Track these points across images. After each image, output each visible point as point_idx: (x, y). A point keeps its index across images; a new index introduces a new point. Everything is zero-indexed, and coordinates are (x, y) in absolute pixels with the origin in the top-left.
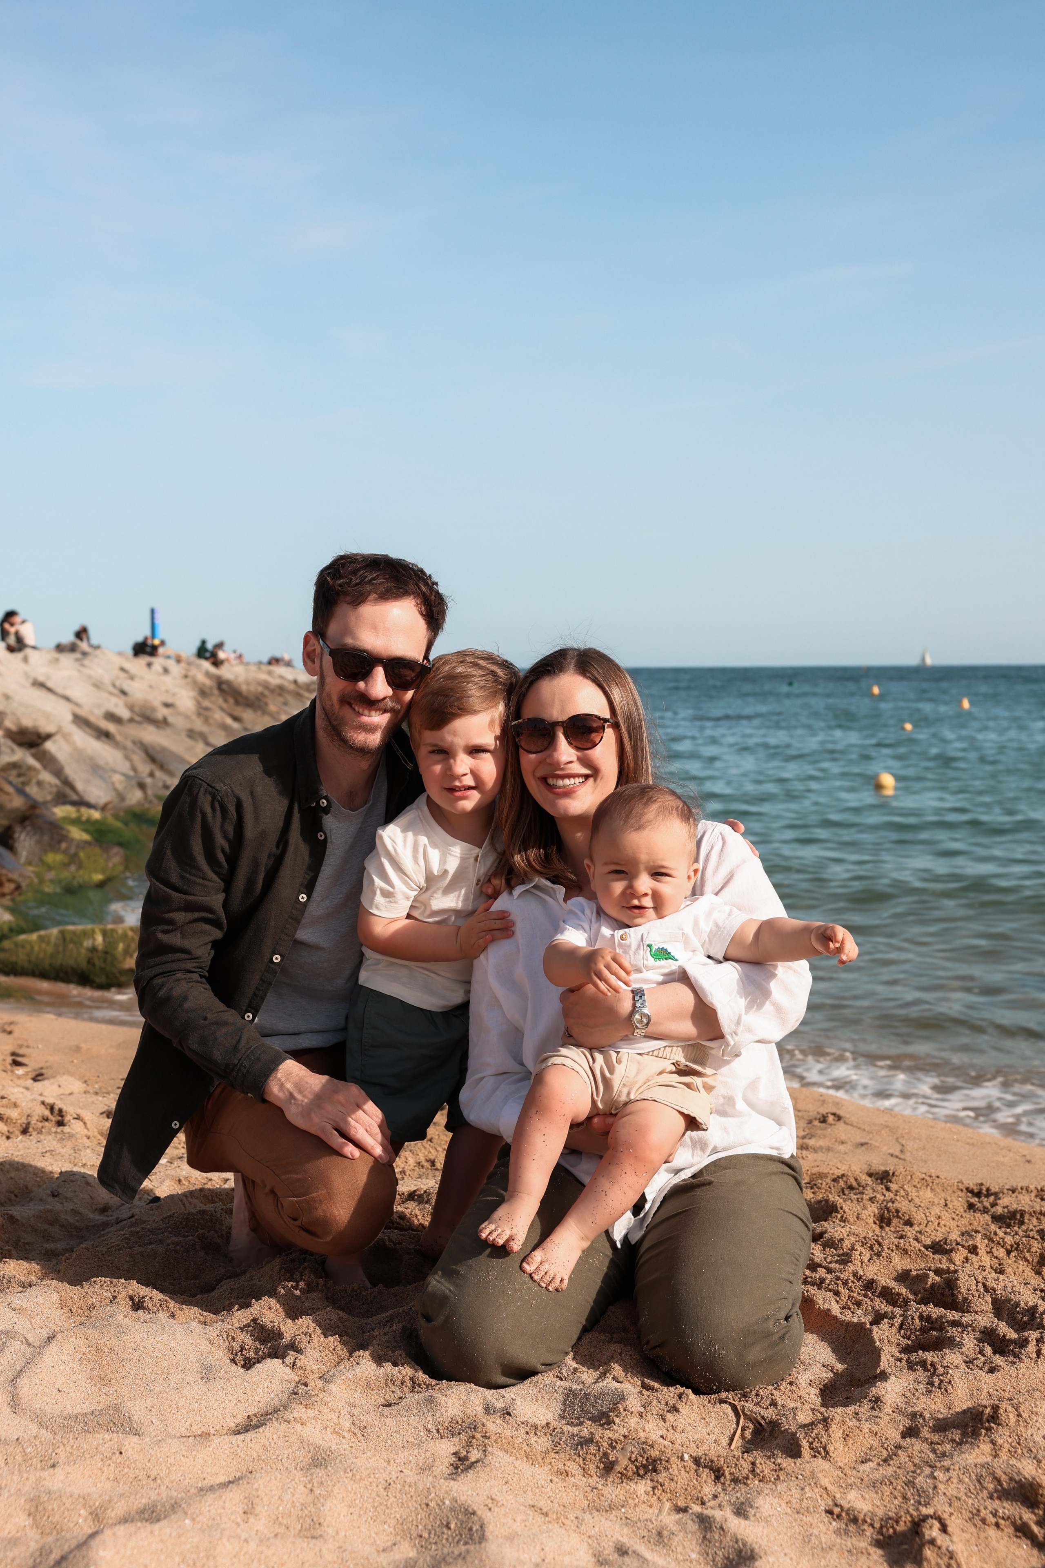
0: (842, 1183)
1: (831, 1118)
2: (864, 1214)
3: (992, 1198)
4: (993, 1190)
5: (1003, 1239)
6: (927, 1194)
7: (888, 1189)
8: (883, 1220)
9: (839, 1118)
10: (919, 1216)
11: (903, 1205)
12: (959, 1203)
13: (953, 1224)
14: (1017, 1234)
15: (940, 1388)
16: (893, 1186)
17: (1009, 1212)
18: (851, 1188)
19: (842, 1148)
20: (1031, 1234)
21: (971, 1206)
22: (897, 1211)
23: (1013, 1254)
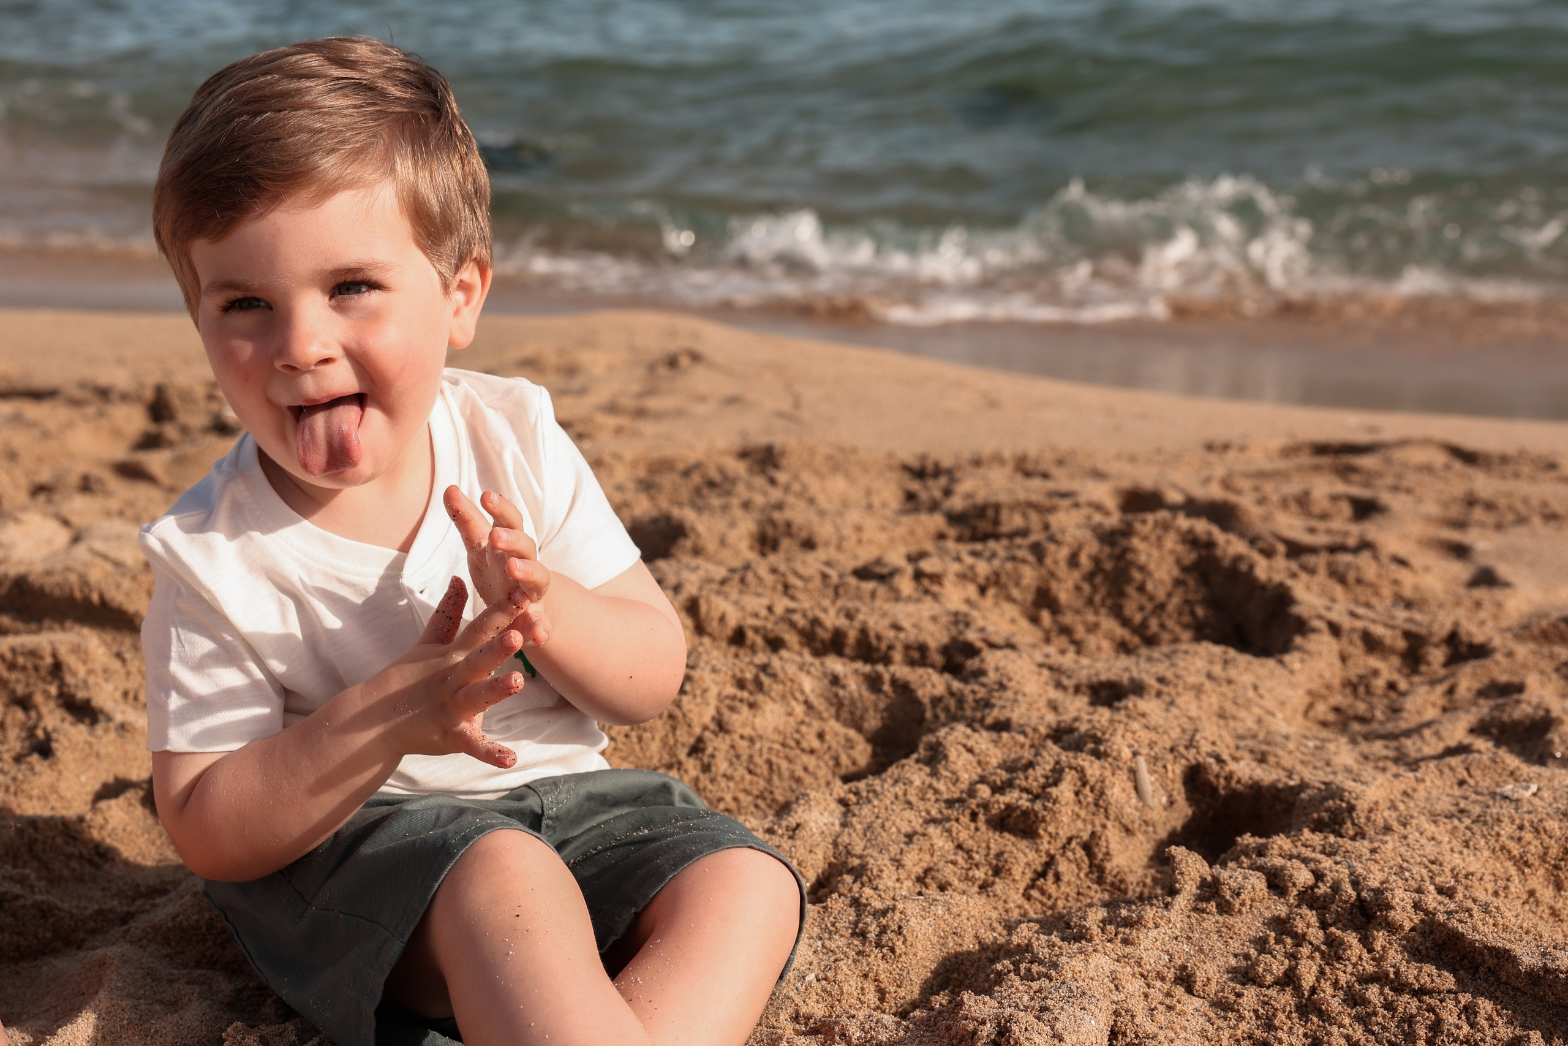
0: (696, 478)
1: (684, 361)
2: (733, 536)
3: (943, 481)
4: (946, 462)
5: (972, 568)
6: (838, 485)
7: (773, 482)
8: (766, 542)
9: (696, 357)
10: (824, 531)
11: (798, 514)
12: (889, 493)
13: (883, 537)
14: (994, 555)
15: (879, 945)
16: (782, 477)
17: (975, 506)
18: (711, 484)
19: (701, 409)
20: (1021, 553)
21: (910, 497)
22: (789, 525)
23: (991, 592)
